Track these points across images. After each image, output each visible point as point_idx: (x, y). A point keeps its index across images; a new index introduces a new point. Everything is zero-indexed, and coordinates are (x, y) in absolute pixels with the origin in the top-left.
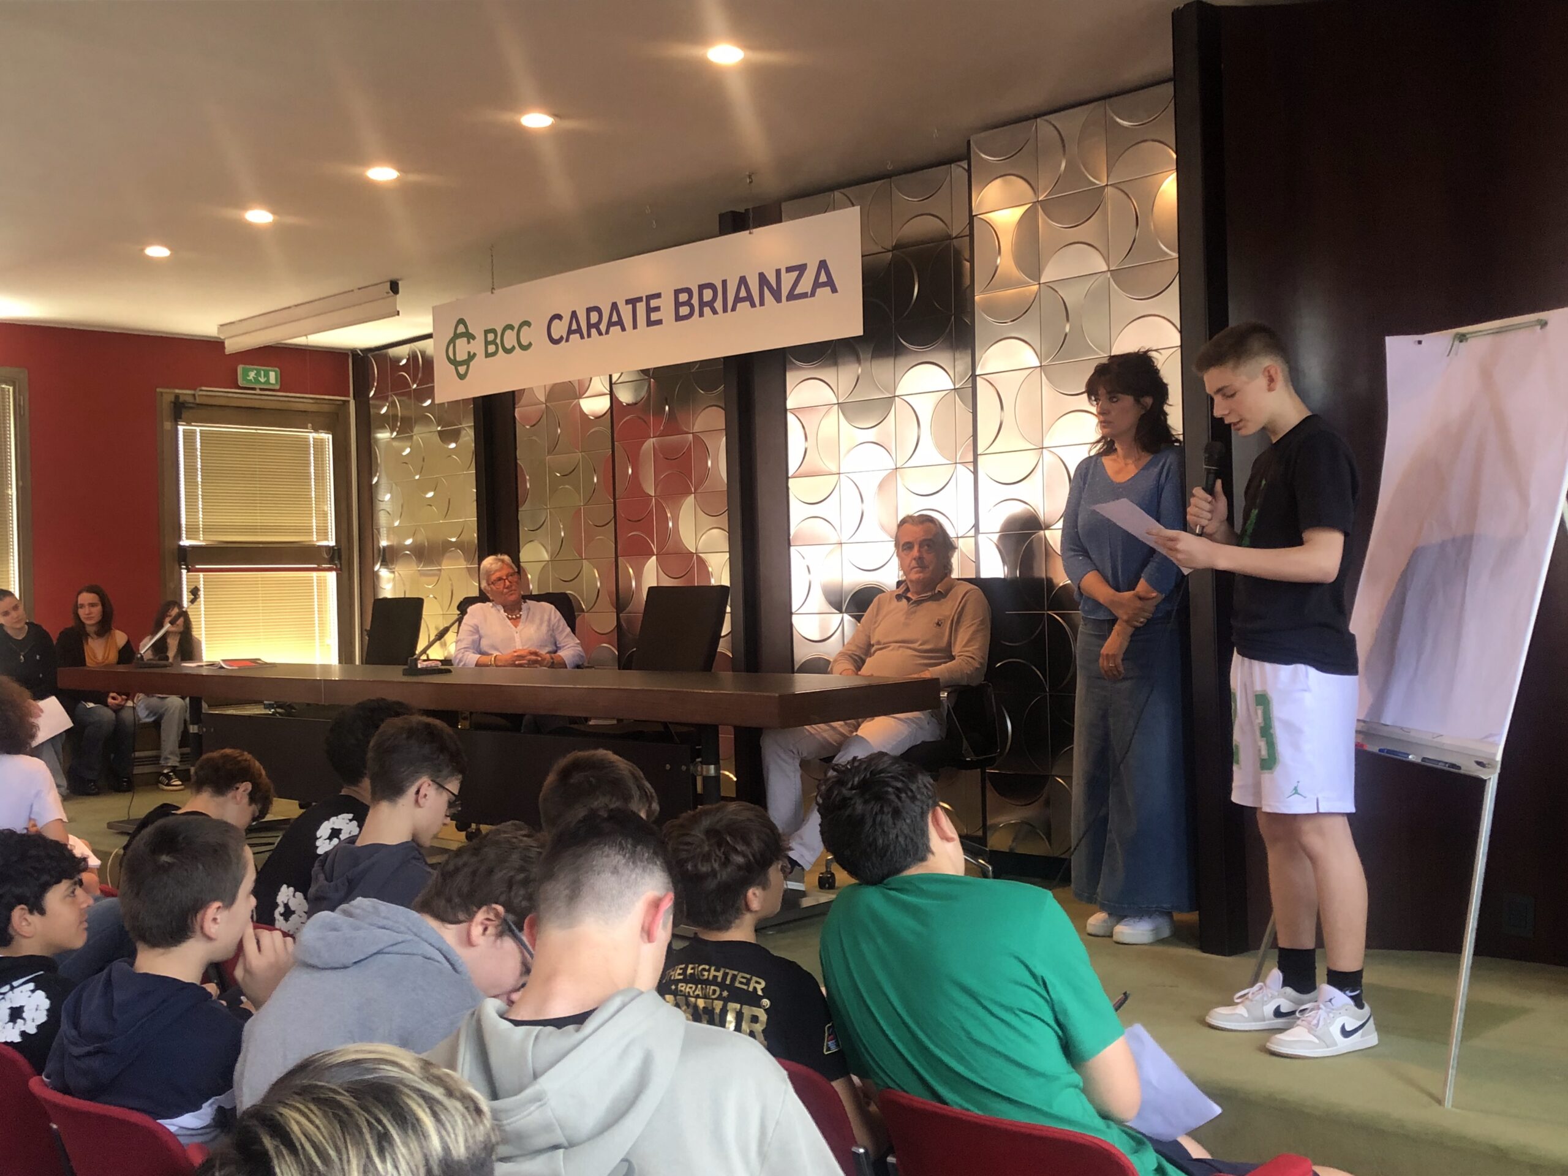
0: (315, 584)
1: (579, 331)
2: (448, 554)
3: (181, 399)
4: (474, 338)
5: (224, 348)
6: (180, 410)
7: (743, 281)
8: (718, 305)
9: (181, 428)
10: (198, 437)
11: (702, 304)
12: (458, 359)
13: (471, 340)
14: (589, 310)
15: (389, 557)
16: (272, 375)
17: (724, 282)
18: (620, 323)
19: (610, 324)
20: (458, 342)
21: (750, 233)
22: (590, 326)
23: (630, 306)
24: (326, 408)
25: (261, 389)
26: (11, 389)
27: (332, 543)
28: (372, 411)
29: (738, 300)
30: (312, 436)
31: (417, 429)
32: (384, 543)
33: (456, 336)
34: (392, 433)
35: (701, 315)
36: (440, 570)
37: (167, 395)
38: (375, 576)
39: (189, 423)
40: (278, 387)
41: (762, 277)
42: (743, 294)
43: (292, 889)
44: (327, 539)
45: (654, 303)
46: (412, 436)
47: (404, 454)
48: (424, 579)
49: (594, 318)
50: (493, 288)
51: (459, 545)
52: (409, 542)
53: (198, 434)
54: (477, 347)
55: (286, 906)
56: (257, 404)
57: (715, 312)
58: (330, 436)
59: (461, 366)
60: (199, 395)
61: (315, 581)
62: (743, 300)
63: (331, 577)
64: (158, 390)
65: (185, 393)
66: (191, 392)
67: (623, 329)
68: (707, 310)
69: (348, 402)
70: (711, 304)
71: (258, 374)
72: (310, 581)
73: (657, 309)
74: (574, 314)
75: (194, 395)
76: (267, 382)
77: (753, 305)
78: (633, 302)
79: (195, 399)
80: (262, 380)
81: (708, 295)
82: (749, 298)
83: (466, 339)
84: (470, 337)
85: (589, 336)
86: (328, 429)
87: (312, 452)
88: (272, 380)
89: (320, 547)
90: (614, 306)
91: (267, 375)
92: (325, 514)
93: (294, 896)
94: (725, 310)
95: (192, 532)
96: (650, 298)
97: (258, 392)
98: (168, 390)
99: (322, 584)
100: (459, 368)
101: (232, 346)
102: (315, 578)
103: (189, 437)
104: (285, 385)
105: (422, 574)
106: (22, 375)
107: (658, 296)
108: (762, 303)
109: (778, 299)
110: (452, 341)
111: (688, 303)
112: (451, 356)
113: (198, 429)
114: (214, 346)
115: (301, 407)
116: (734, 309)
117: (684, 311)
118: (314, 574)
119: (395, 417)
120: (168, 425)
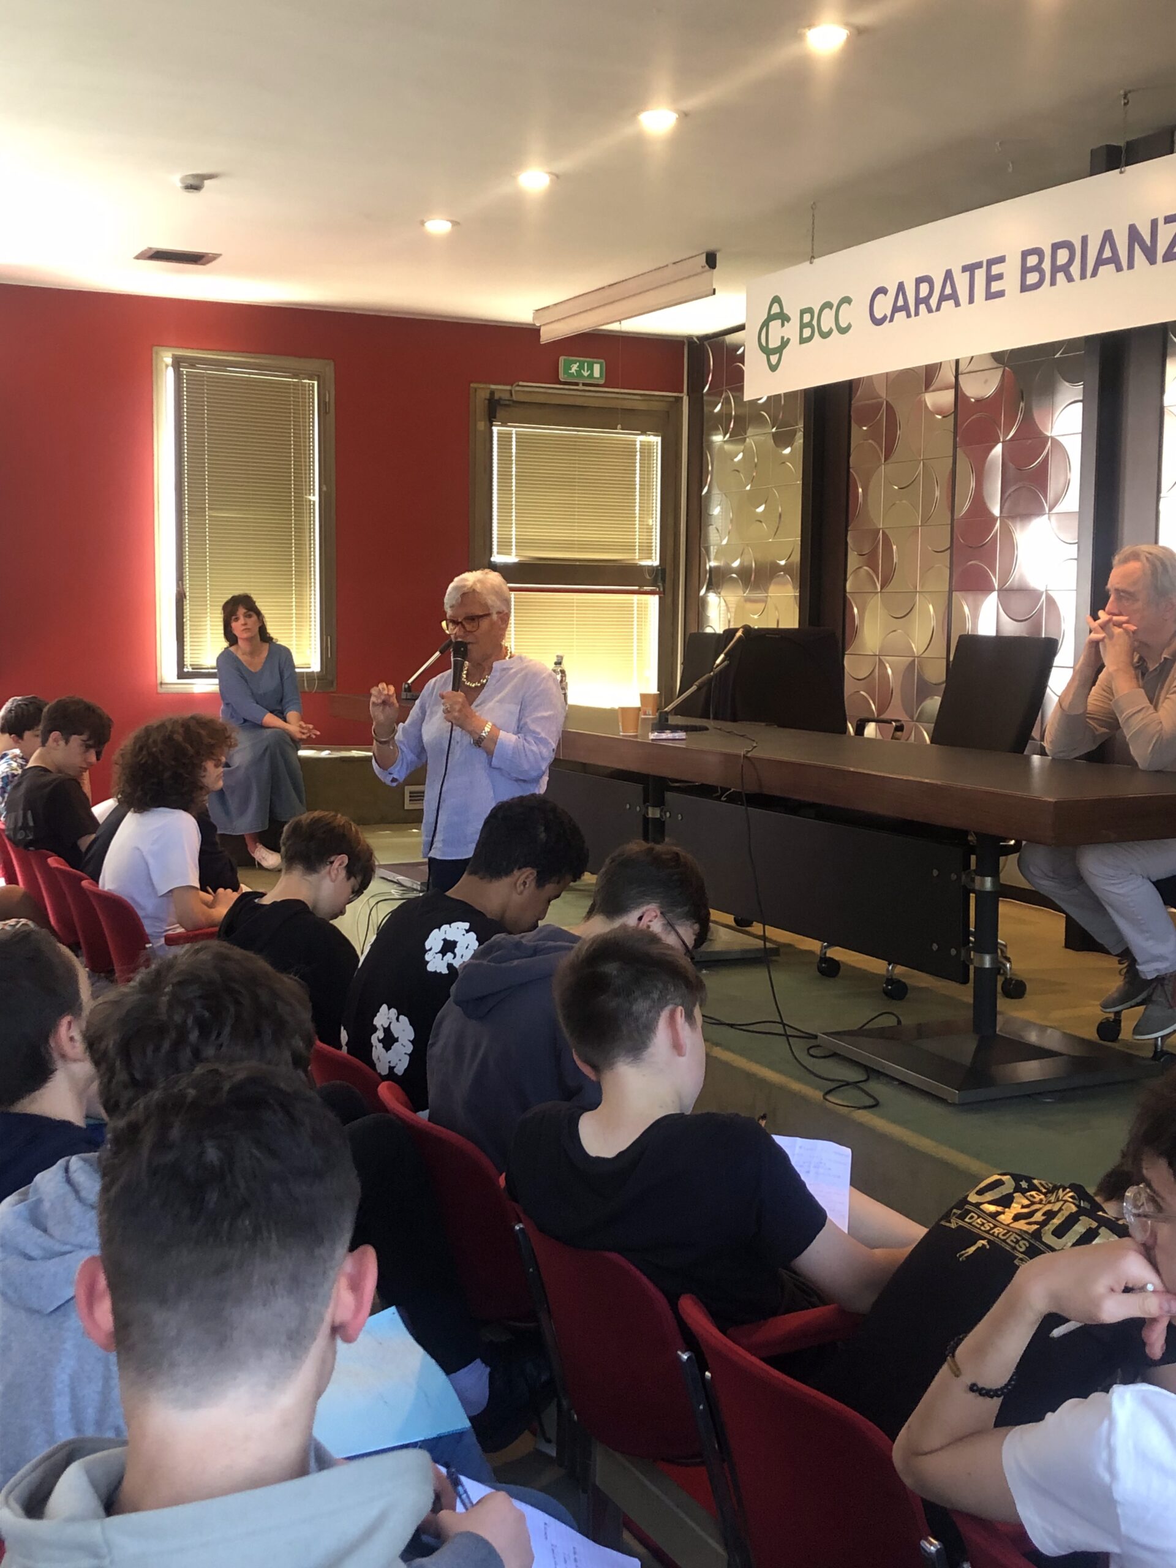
0: (635, 609)
1: (905, 308)
2: (774, 580)
3: (497, 397)
4: (788, 319)
5: (539, 336)
6: (494, 410)
7: (1108, 237)
8: (1075, 270)
9: (495, 429)
10: (514, 439)
11: (1055, 269)
12: (771, 346)
13: (786, 322)
14: (919, 281)
15: (717, 580)
16: (597, 368)
17: (1084, 240)
18: (954, 297)
19: (943, 298)
20: (772, 324)
21: (1121, 172)
22: (918, 301)
23: (967, 274)
24: (656, 406)
25: (584, 384)
26: (316, 383)
27: (655, 562)
28: (706, 409)
29: (1100, 262)
30: (640, 439)
31: (750, 431)
32: (713, 563)
33: (771, 318)
34: (724, 436)
35: (1053, 283)
36: (767, 597)
37: (481, 391)
38: (702, 604)
39: (504, 424)
40: (602, 382)
41: (1133, 233)
42: (1107, 253)
43: (394, 1011)
44: (650, 558)
45: (995, 270)
46: (745, 439)
47: (736, 460)
48: (749, 605)
49: (924, 289)
50: (813, 257)
51: (785, 569)
52: (736, 564)
53: (514, 436)
54: (791, 330)
55: (387, 1031)
56: (579, 402)
57: (1070, 279)
58: (659, 439)
59: (773, 353)
60: (516, 391)
61: (635, 605)
62: (1107, 261)
63: (653, 601)
64: (472, 385)
65: (501, 389)
66: (508, 388)
67: (957, 304)
68: (1060, 276)
69: (682, 398)
70: (1065, 269)
71: (581, 367)
72: (629, 607)
73: (1000, 277)
74: (901, 287)
75: (511, 391)
76: (591, 376)
77: (1119, 269)
78: (970, 269)
79: (511, 395)
80: (586, 374)
81: (1063, 256)
82: (1115, 260)
83: (779, 321)
84: (784, 318)
85: (917, 314)
86: (655, 431)
87: (638, 457)
88: (597, 374)
89: (641, 566)
90: (949, 275)
91: (591, 368)
92: (650, 529)
93: (398, 1019)
94: (1083, 276)
95: (505, 547)
96: (991, 262)
97: (581, 387)
98: (482, 386)
99: (642, 607)
100: (772, 357)
101: (547, 335)
102: (635, 602)
103: (505, 439)
104: (611, 379)
105: (748, 600)
106: (328, 368)
107: (1001, 260)
108: (1131, 266)
109: (1152, 261)
110: (765, 324)
111: (1038, 268)
112: (764, 344)
113: (514, 430)
114: (526, 334)
115: (628, 405)
116: (1094, 274)
117: (1033, 278)
118: (635, 597)
119: (729, 417)
120: (481, 426)
